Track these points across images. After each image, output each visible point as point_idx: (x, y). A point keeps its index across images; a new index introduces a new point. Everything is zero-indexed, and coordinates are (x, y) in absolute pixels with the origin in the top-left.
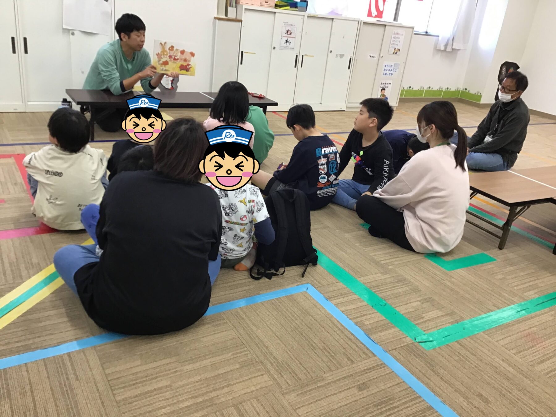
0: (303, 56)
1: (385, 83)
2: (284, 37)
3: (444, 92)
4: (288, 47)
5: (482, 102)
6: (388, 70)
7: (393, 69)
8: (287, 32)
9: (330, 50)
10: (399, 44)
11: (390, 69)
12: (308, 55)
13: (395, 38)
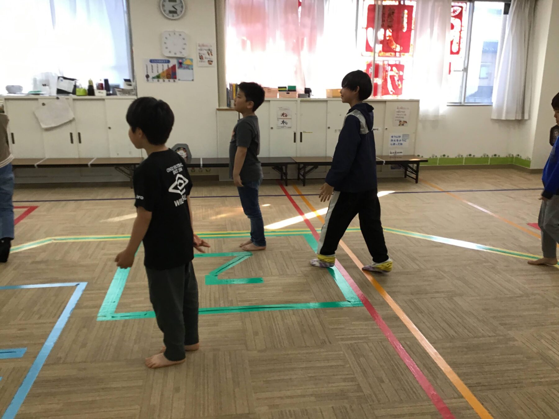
0: (301, 133)
1: (394, 152)
2: (280, 119)
3: (492, 159)
4: (285, 126)
5: (533, 167)
6: (396, 141)
7: (401, 139)
8: (283, 114)
9: (328, 126)
10: (404, 116)
11: (399, 139)
12: (307, 132)
13: (399, 112)
